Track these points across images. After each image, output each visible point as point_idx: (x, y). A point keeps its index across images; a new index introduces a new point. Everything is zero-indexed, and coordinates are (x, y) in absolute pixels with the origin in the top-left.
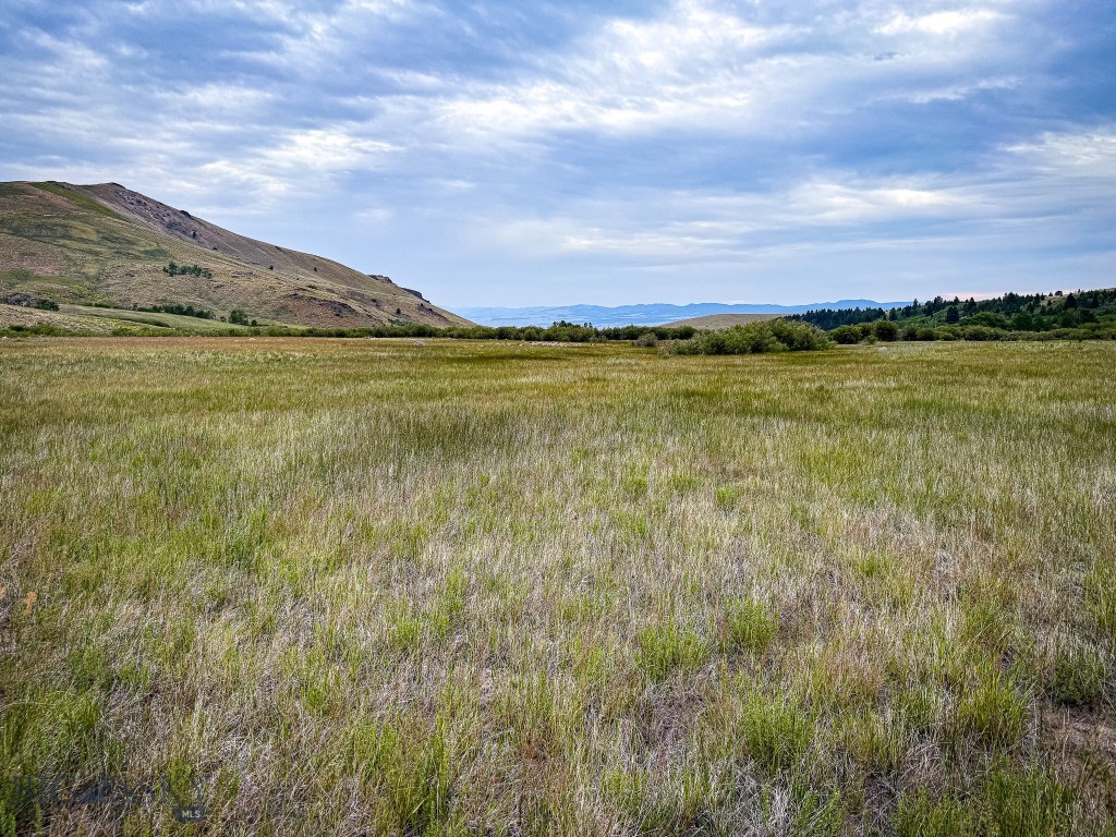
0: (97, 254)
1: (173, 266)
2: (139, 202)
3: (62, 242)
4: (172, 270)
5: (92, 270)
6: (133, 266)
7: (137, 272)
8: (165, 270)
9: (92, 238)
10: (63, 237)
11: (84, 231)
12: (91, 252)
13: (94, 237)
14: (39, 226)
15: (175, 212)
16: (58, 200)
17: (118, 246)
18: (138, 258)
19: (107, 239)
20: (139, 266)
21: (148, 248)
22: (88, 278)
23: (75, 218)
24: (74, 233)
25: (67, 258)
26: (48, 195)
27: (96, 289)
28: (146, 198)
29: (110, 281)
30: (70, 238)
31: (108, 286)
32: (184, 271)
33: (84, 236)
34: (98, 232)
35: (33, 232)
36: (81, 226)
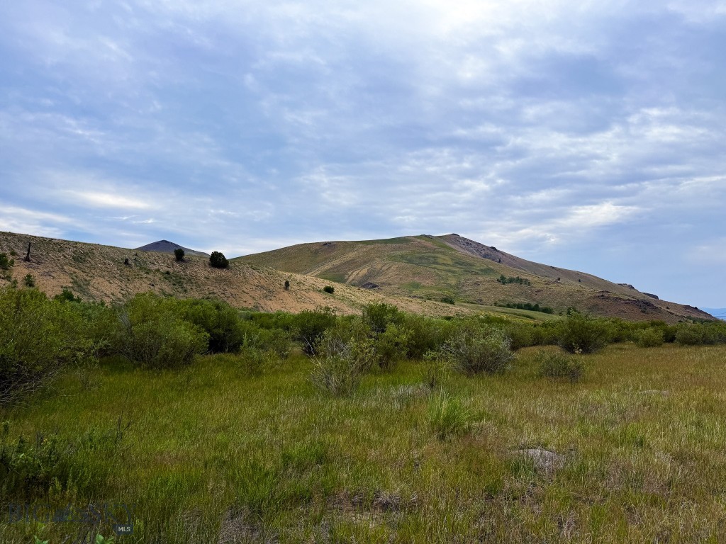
0: (454, 272)
1: (503, 278)
2: (468, 243)
3: (434, 266)
4: (503, 280)
5: (453, 281)
6: (477, 278)
7: (481, 282)
8: (498, 280)
9: (449, 263)
10: (434, 263)
11: (444, 260)
12: (450, 271)
13: (450, 262)
14: (421, 258)
15: (488, 248)
16: (428, 244)
17: (464, 267)
18: (477, 274)
19: (457, 263)
20: (481, 278)
21: (482, 268)
22: (451, 287)
23: (438, 253)
24: (440, 261)
25: (438, 275)
26: (423, 241)
27: (457, 293)
28: (471, 241)
29: (465, 288)
30: (437, 263)
31: (465, 291)
32: (511, 281)
33: (445, 262)
34: (452, 259)
35: (418, 261)
36: (443, 257)
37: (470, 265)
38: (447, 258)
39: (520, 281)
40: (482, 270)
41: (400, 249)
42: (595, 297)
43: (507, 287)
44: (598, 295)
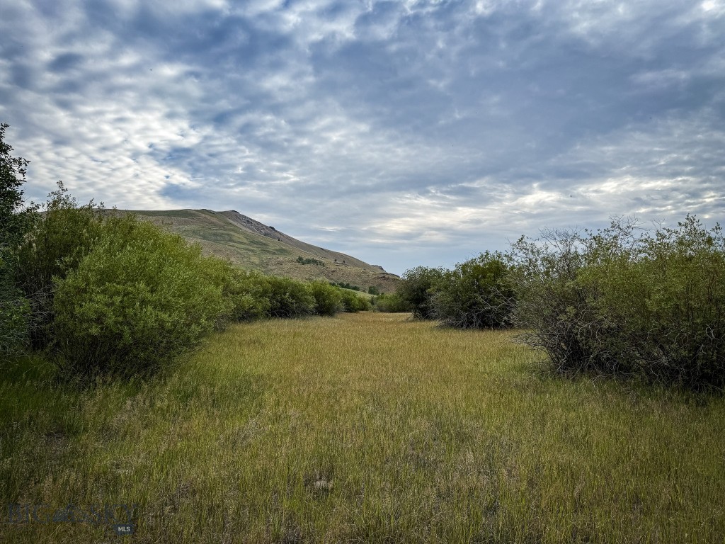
0: (253, 251)
1: (301, 259)
2: (248, 221)
3: (231, 244)
4: (301, 261)
5: (256, 260)
6: (277, 258)
7: (282, 262)
8: (297, 260)
10: (230, 241)
11: (239, 238)
12: (249, 250)
14: (214, 235)
18: (275, 253)
19: (252, 242)
20: (280, 258)
21: (276, 248)
22: (257, 265)
23: (229, 230)
24: (235, 239)
25: (239, 253)
26: (207, 216)
29: (270, 267)
30: (234, 241)
32: (308, 262)
33: (240, 240)
34: (245, 238)
35: (213, 238)
36: (236, 235)
37: (265, 244)
38: (240, 236)
39: (315, 262)
40: (276, 250)
41: (186, 223)
42: (379, 278)
43: (307, 266)
44: (380, 276)
